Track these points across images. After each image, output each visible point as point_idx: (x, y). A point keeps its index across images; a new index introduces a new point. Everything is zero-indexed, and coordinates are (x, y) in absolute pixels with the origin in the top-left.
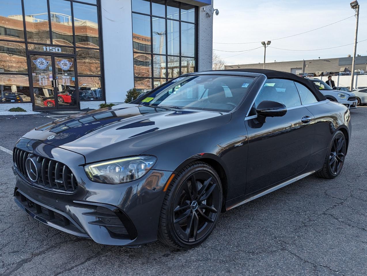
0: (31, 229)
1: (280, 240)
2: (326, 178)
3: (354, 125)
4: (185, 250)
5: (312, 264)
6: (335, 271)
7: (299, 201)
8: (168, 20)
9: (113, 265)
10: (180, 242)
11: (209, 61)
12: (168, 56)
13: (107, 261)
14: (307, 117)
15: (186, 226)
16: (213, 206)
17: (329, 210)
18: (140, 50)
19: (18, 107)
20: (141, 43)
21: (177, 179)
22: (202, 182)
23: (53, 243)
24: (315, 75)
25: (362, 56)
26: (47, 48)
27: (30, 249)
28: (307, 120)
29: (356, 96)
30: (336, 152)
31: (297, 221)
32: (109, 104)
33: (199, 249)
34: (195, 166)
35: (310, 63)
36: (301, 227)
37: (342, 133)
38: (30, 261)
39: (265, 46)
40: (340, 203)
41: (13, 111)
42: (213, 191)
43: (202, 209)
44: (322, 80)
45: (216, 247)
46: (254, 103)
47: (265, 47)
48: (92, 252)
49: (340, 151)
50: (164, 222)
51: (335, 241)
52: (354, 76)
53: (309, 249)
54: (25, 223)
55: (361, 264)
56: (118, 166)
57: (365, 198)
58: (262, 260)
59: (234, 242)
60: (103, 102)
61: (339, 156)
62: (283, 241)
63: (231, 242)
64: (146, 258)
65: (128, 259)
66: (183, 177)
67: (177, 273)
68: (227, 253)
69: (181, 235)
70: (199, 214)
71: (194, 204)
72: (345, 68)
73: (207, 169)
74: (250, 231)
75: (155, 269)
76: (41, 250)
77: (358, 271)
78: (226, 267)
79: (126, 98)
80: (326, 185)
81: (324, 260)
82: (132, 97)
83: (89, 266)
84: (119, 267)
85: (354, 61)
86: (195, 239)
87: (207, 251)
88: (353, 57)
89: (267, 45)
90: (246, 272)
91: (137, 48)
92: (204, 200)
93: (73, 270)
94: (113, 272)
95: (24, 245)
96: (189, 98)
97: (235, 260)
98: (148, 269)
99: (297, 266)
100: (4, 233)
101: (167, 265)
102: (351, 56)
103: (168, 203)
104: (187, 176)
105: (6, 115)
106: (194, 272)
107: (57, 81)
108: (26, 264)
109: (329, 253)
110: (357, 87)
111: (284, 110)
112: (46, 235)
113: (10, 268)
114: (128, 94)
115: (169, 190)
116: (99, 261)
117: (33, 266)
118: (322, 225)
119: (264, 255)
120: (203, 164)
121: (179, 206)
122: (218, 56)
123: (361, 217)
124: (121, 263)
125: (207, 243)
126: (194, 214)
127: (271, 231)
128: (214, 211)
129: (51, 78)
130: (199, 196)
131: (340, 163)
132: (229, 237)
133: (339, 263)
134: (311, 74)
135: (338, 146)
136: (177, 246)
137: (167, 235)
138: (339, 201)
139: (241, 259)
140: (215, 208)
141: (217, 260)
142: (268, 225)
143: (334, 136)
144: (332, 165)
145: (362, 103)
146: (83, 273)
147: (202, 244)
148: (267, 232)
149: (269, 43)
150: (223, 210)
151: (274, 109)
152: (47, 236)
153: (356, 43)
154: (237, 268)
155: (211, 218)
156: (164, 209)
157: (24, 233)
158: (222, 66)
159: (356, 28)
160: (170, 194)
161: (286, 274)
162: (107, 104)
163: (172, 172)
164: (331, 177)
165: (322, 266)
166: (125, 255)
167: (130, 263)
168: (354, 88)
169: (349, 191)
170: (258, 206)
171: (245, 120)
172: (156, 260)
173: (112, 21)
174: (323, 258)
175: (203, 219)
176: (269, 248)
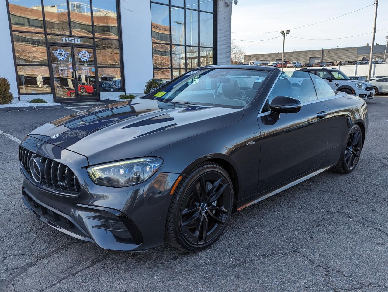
0: (39, 229)
1: (292, 242)
2: (341, 173)
3: (371, 116)
4: (194, 253)
5: (324, 268)
6: (348, 277)
7: (314, 198)
8: (186, 10)
9: (119, 269)
10: (189, 246)
11: (227, 51)
12: (187, 47)
13: (114, 265)
14: (323, 112)
15: (195, 228)
16: (224, 207)
17: (343, 208)
18: (160, 40)
19: (39, 99)
20: (161, 33)
21: (184, 181)
22: (212, 183)
23: (60, 244)
24: (333, 65)
25: (380, 45)
26: (66, 38)
27: (35, 252)
28: (322, 116)
29: (373, 85)
30: (352, 146)
31: (310, 220)
32: (129, 95)
33: (209, 251)
34: (204, 167)
35: (329, 52)
36: (315, 227)
37: (359, 127)
38: (34, 265)
39: (284, 35)
40: (355, 200)
41: (34, 103)
42: (223, 192)
43: (211, 210)
44: (340, 70)
45: (227, 249)
46: (268, 99)
47: (284, 37)
48: (99, 254)
49: (356, 146)
50: (171, 226)
51: (348, 243)
52: (372, 65)
53: (321, 252)
54: (34, 222)
55: (375, 269)
56: (123, 168)
57: (380, 194)
58: (273, 263)
59: (244, 243)
60: (123, 93)
61: (355, 151)
62: (295, 243)
63: (242, 244)
64: (153, 261)
65: (135, 262)
66: (191, 179)
67: (184, 279)
68: (237, 255)
69: (189, 238)
70: (209, 216)
71: (203, 205)
72: (363, 57)
73: (217, 170)
74: (262, 231)
75: (162, 274)
76: (47, 252)
77: (371, 276)
78: (235, 271)
79: (146, 88)
80: (341, 181)
81: (337, 264)
82: (151, 88)
83: (95, 271)
84: (125, 272)
85: (372, 50)
86: (205, 242)
87: (217, 254)
88: (371, 46)
89: (286, 35)
90: (255, 278)
91: (157, 38)
92: (215, 201)
93: (77, 275)
94: (119, 277)
95: (30, 247)
96: (208, 88)
97: (245, 264)
98: (154, 274)
99: (308, 271)
100: (11, 233)
101: (175, 269)
102: (370, 45)
103: (175, 206)
104: (195, 178)
105: (26, 106)
106: (202, 278)
107: (77, 72)
108: (30, 268)
109: (342, 256)
110: (375, 76)
111: (299, 106)
112: (54, 235)
113: (13, 273)
114: (147, 85)
115: (176, 192)
116: (105, 265)
117: (37, 270)
118: (336, 225)
119: (275, 259)
120: (213, 164)
121: (187, 209)
122: (237, 46)
123: (376, 216)
124: (127, 268)
125: (218, 245)
126: (204, 215)
127: (283, 231)
128: (224, 212)
129: (71, 69)
130: (208, 198)
131: (356, 158)
132: (240, 238)
133: (352, 267)
134: (329, 63)
135: (354, 140)
136: (185, 249)
137: (175, 239)
138: (354, 198)
139: (251, 263)
140: (226, 209)
141: (227, 264)
142: (280, 225)
143: (351, 130)
144: (347, 160)
145: (379, 92)
146: (88, 278)
147: (212, 246)
148: (279, 232)
149: (288, 32)
150: (234, 210)
151: (288, 106)
152: (55, 237)
153: (375, 32)
154: (246, 273)
155: (221, 219)
156: (170, 212)
157: (31, 233)
158: (241, 56)
159: (375, 17)
160: (178, 197)
161: (297, 280)
162: (127, 95)
163: (179, 174)
164: (346, 172)
165: (334, 270)
166: (133, 258)
167: (137, 267)
168: (371, 78)
169: (364, 187)
170: (271, 204)
171: (258, 117)
172: (164, 264)
173: (131, 11)
174: (336, 262)
175: (212, 221)
176: (281, 250)
